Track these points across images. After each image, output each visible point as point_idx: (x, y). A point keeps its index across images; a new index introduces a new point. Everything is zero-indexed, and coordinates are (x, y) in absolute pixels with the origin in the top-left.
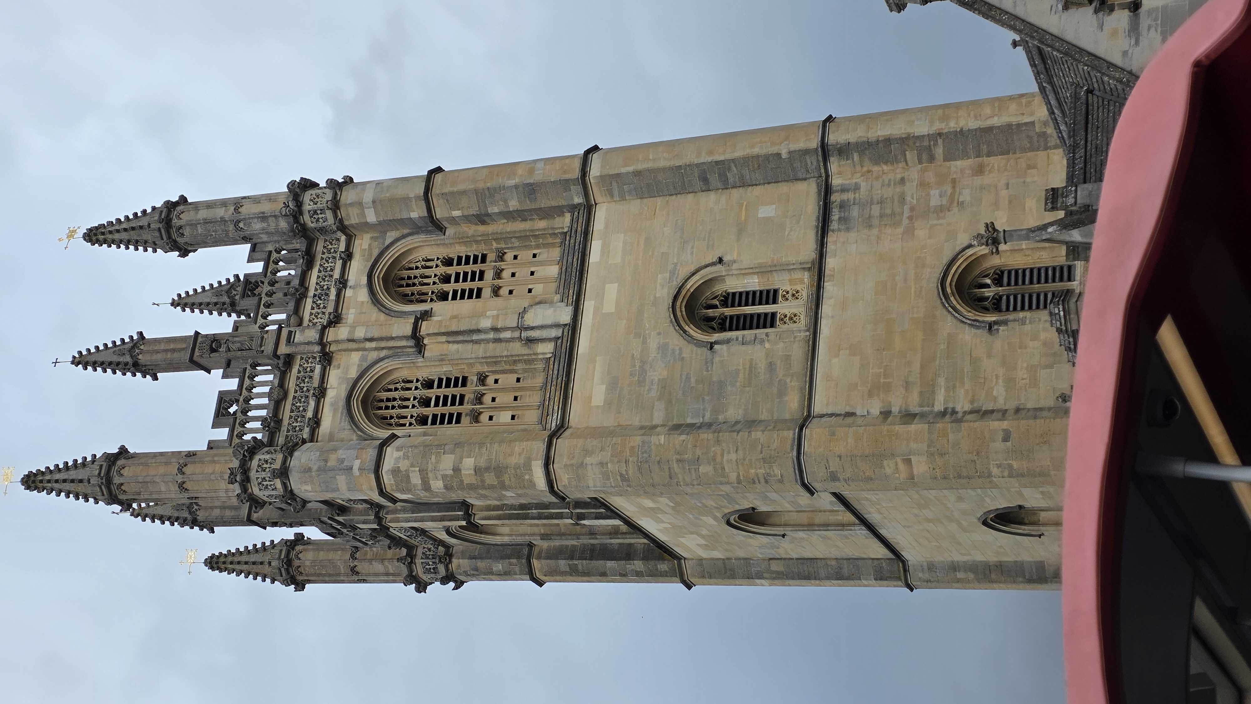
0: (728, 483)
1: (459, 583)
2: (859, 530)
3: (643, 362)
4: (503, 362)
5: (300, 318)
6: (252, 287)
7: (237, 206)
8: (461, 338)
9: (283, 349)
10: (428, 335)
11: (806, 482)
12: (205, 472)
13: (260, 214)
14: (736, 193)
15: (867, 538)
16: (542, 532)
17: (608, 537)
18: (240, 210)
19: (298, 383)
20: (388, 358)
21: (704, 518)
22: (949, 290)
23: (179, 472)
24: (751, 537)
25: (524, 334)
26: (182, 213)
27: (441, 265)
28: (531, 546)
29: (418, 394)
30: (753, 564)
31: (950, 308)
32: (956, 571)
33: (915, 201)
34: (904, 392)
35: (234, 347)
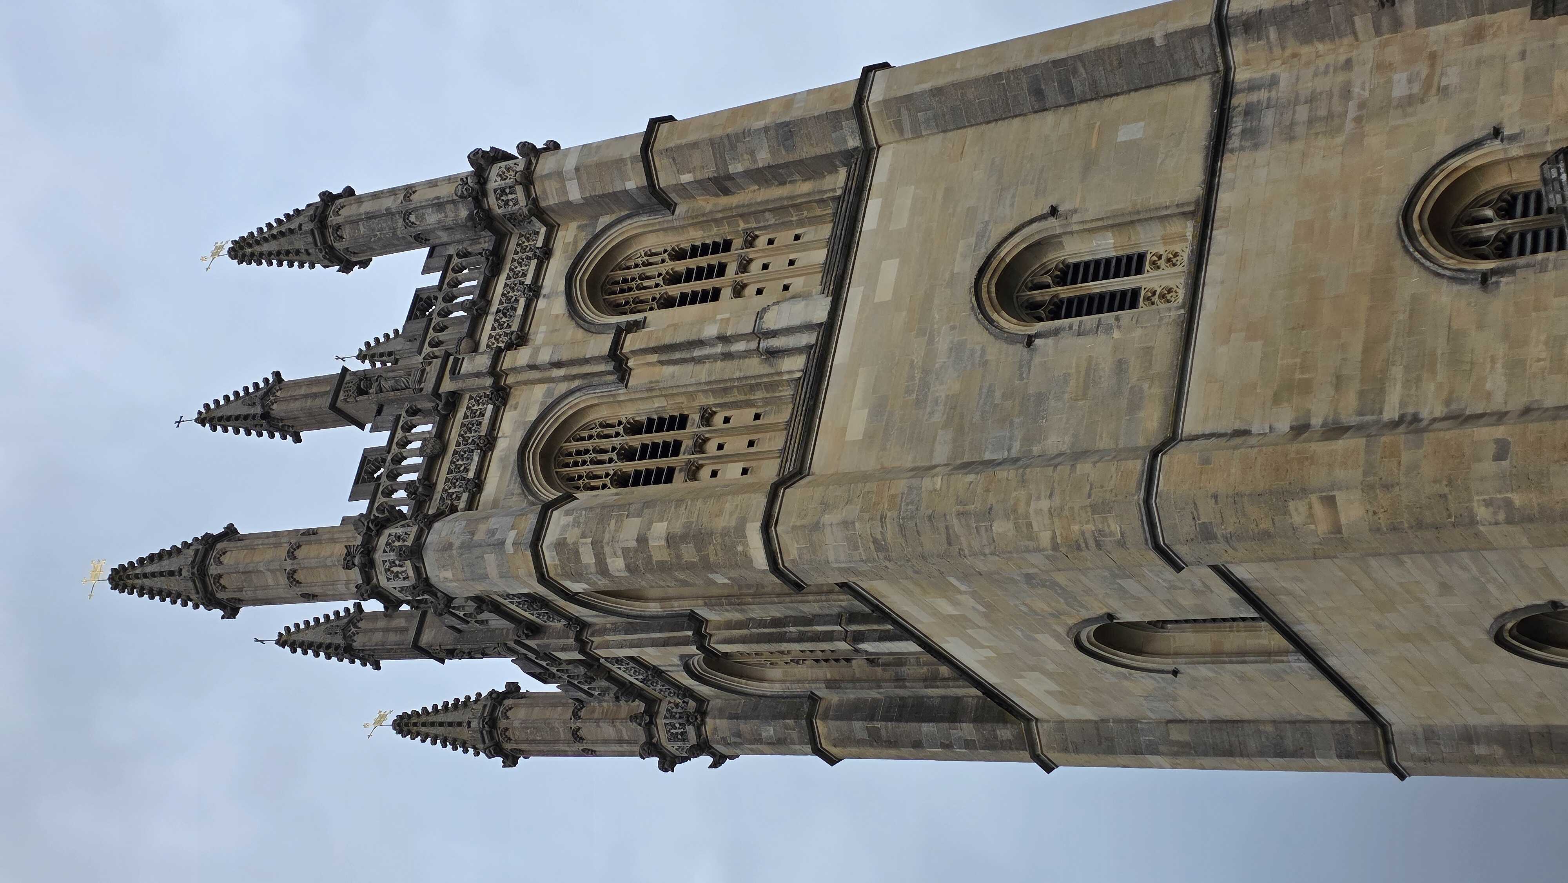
0: (1038, 550)
1: (718, 758)
2: (1295, 661)
3: (926, 371)
4: (735, 390)
5: (475, 342)
6: (422, 305)
7: (408, 192)
8: (677, 355)
9: (447, 386)
10: (634, 353)
11: (1162, 543)
12: (321, 556)
13: (434, 199)
14: (1084, 109)
15: (1312, 678)
16: (829, 676)
17: (921, 684)
18: (411, 198)
19: (462, 433)
20: (579, 390)
21: (1039, 637)
22: (1416, 226)
23: (288, 557)
24: (1126, 677)
25: (764, 344)
26: (342, 207)
27: (668, 260)
28: (813, 699)
29: (618, 443)
30: (1142, 730)
31: (1416, 253)
32: (1472, 744)
33: (1367, 94)
34: (1332, 393)
35: (386, 385)
